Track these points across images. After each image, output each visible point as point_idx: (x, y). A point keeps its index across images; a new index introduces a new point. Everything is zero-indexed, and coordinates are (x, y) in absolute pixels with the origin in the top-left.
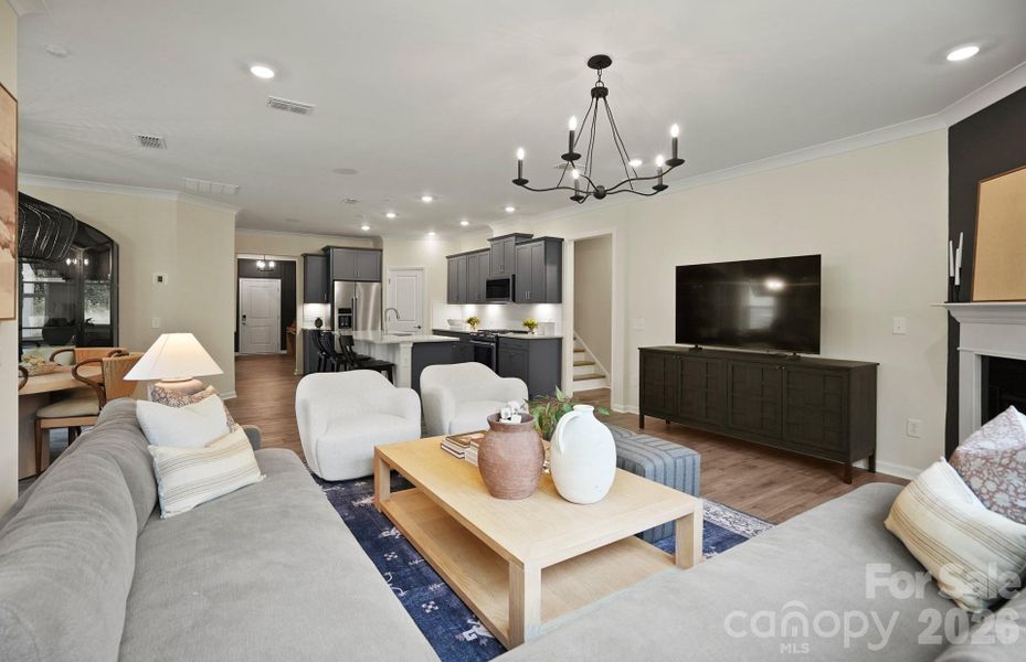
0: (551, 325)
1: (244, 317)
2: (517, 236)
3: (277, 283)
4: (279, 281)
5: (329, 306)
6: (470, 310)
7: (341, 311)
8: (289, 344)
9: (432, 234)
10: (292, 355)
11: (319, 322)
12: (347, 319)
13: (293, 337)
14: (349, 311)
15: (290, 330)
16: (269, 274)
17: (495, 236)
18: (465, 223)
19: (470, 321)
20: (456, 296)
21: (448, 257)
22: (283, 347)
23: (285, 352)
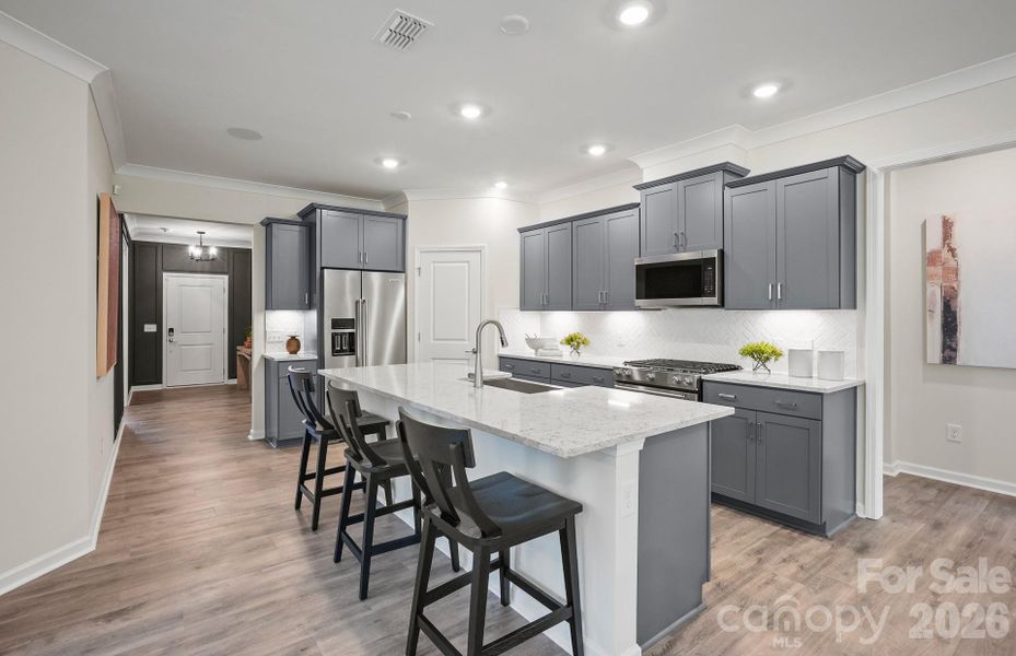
0: (834, 358)
1: (171, 330)
2: (725, 168)
3: (223, 281)
4: (226, 277)
5: (313, 315)
6: (564, 322)
7: (336, 323)
8: (240, 371)
9: (501, 185)
10: (245, 389)
11: (293, 344)
12: (346, 339)
13: (247, 362)
14: (351, 323)
15: (242, 351)
16: (209, 266)
17: (646, 180)
18: (597, 151)
19: (570, 341)
20: (536, 298)
21: (521, 231)
22: (232, 374)
23: (234, 382)
